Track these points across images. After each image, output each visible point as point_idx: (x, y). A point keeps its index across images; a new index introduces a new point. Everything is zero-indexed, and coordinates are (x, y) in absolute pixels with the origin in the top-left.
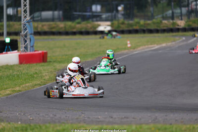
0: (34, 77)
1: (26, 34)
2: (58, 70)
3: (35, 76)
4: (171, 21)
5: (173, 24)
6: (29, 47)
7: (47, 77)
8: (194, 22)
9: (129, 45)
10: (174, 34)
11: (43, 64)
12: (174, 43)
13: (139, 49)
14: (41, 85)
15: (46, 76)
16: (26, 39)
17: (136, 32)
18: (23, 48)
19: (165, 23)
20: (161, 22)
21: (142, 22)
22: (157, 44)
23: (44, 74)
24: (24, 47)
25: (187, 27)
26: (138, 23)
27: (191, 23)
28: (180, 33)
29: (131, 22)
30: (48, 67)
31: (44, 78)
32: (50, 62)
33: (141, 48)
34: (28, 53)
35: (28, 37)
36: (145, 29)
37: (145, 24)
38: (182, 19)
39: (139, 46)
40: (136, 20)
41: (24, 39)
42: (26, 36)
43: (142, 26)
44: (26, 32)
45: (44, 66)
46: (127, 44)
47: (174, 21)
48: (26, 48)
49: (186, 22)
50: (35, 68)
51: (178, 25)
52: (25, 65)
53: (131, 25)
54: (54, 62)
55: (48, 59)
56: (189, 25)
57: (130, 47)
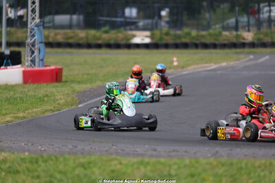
0: (43, 101)
1: (34, 42)
2: (78, 93)
3: (46, 99)
4: (234, 33)
5: (237, 36)
6: (37, 60)
7: (62, 101)
8: (266, 35)
9: (175, 64)
10: (238, 50)
11: (56, 84)
12: (237, 62)
13: (190, 68)
14: (53, 111)
15: (61, 99)
16: (33, 49)
17: (185, 46)
18: (29, 62)
19: (226, 36)
20: (220, 33)
21: (194, 33)
22: (215, 63)
23: (58, 97)
24: (31, 61)
25: (256, 42)
26: (188, 34)
27: (262, 36)
28: (246, 50)
29: (178, 32)
30: (64, 89)
31: (57, 102)
32: (66, 82)
33: (192, 67)
34: (36, 68)
35: (36, 46)
36: (198, 42)
37: (198, 36)
38: (249, 31)
39: (190, 65)
40: (186, 30)
41: (31, 49)
42: (33, 45)
43: (193, 38)
44: (33, 40)
45: (57, 87)
46: (173, 62)
47: (239, 33)
48: (33, 61)
49: (255, 35)
50: (45, 89)
51: (244, 39)
52: (31, 85)
53: (179, 37)
54: (72, 82)
55: (64, 79)
56: (259, 39)
57: (177, 66)
